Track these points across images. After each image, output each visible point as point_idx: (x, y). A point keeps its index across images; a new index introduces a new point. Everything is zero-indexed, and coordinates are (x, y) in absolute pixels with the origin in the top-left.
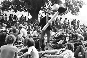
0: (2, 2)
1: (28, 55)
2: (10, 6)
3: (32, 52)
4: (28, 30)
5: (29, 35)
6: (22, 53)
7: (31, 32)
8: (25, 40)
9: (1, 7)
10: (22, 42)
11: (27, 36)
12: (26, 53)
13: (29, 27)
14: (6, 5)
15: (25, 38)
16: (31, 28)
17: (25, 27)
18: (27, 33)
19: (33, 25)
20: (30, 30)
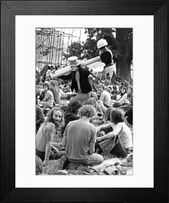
0: (68, 47)
1: (114, 138)
2: (83, 53)
3: (121, 132)
4: (112, 93)
5: (115, 101)
6: (103, 133)
7: (119, 96)
8: (108, 111)
9: (68, 55)
10: (102, 113)
11: (112, 103)
12: (110, 134)
13: (115, 88)
14: (75, 52)
15: (107, 107)
16: (118, 90)
17: (109, 89)
18: (112, 97)
19: (122, 84)
20: (116, 93)
